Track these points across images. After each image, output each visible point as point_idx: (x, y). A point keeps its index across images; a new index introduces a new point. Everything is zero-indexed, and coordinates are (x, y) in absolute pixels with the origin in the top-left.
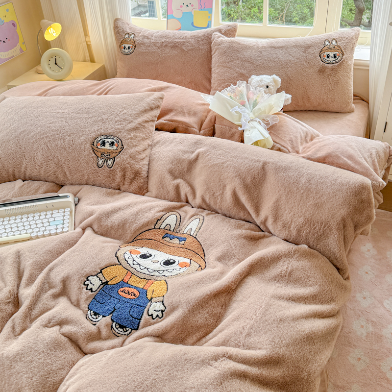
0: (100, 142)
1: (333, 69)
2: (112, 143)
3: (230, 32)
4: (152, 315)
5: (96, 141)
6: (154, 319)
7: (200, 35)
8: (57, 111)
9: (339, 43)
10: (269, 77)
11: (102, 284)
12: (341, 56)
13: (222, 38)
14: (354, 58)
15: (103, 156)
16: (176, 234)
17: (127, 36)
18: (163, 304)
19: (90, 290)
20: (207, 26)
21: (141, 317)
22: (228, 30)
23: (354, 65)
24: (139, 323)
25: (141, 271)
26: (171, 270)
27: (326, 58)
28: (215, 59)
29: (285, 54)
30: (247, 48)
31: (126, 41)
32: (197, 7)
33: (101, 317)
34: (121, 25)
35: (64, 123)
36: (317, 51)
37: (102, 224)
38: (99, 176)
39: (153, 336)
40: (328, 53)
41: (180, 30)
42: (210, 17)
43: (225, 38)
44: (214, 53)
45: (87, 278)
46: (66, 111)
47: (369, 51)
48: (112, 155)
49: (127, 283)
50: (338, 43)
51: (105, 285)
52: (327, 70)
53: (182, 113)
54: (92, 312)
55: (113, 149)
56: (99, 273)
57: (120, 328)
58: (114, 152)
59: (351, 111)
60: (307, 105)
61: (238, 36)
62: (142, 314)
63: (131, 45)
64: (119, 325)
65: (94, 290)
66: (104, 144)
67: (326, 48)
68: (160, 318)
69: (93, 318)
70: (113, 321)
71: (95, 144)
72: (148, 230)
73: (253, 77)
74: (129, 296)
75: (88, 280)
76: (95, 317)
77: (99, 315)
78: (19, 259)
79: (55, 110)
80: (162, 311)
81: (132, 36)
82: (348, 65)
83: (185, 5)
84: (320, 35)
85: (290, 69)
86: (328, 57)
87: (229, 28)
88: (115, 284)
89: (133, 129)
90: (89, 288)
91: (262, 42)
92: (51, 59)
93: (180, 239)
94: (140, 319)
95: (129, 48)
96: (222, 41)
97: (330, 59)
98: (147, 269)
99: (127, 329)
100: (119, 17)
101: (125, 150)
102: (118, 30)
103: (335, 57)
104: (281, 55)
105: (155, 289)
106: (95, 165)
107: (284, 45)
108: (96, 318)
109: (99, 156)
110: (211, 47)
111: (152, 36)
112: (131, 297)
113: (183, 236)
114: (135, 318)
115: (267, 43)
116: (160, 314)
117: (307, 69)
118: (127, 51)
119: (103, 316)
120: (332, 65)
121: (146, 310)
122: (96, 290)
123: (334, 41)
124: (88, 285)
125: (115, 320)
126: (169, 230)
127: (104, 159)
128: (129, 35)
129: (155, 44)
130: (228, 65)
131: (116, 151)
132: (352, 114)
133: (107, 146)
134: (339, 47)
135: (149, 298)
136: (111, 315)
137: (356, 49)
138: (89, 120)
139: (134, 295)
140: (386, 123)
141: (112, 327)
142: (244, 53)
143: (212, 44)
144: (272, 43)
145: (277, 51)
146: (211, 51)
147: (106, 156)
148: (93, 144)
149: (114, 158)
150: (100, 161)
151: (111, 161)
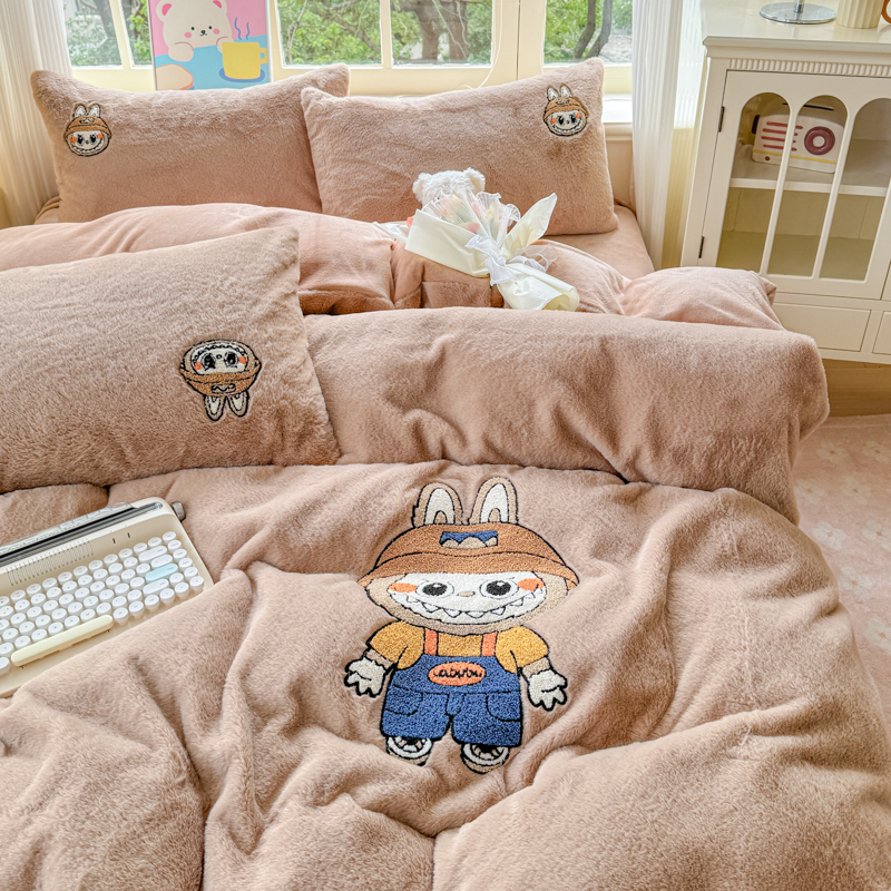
1: (573, 146)
2: (231, 358)
3: (337, 85)
4: (542, 703)
5: (187, 358)
6: (551, 709)
7: (272, 94)
8: (51, 303)
10: (459, 173)
11: (387, 671)
12: (584, 117)
13: (329, 99)
14: (603, 120)
15: (218, 390)
16: (464, 529)
17: (80, 111)
18: (556, 673)
19: (366, 693)
20: (258, 75)
21: (521, 713)
22: (332, 81)
23: (607, 135)
24: (522, 728)
25: (455, 621)
26: (519, 602)
27: (558, 125)
28: (320, 147)
29: (476, 123)
30: (392, 115)
31: (82, 124)
32: (230, 34)
33: (428, 744)
34: (57, 88)
35: (87, 330)
36: (538, 112)
37: (292, 546)
38: (217, 442)
39: (566, 745)
40: (560, 114)
41: (193, 88)
42: (265, 55)
43: (334, 99)
44: (316, 134)
45: (347, 669)
46: (76, 299)
47: (629, 105)
48: (240, 386)
49: (437, 655)
50: (574, 91)
51: (393, 674)
52: (563, 150)
53: (344, 268)
54: (398, 739)
55: (236, 370)
56: (368, 650)
57: (485, 752)
58: (242, 376)
61: (352, 94)
62: (521, 708)
63: (98, 133)
64: (479, 746)
65: (375, 691)
66: (210, 362)
67: (553, 103)
68: (563, 703)
69: (410, 752)
70: (463, 744)
71: (188, 367)
72: (402, 534)
73: (423, 176)
74: (464, 681)
75: (352, 673)
76: (412, 748)
77: (421, 739)
78: (144, 675)
79: (42, 301)
80: (562, 688)
81: (95, 111)
83: (197, 32)
84: (531, 79)
85: (492, 153)
86: (561, 122)
87: (332, 76)
88: (412, 666)
89: (267, 316)
90: (362, 690)
91: (418, 103)
93: (482, 537)
94: (521, 720)
95: (93, 140)
96: (330, 105)
97: (566, 126)
98: (467, 613)
99: (500, 749)
100: (41, 68)
101: (267, 367)
102: (49, 98)
103: (573, 120)
104: (467, 125)
105: (511, 647)
107: (468, 104)
108: (419, 750)
109: (207, 390)
110: (303, 121)
111: (148, 106)
112: (471, 680)
113: (483, 528)
114: (508, 720)
115: (432, 103)
116: (558, 694)
117: (527, 151)
118: (87, 146)
119: (433, 740)
120: (571, 138)
121: (524, 695)
122: (381, 690)
123: (564, 88)
124: (357, 684)
125: (467, 739)
126: (446, 523)
128: (87, 109)
130: (359, 157)
131: (248, 374)
132: (617, 234)
133: (221, 367)
134: (577, 99)
135: (514, 670)
136: (449, 732)
137: (604, 104)
138: (151, 311)
139: (475, 674)
140: (703, 239)
141: (463, 755)
142: (390, 127)
143: (306, 114)
144: (443, 102)
145: (459, 118)
146: (305, 130)
147: (224, 390)
148: (182, 366)
149: (246, 390)
150: (212, 405)
151: (240, 400)
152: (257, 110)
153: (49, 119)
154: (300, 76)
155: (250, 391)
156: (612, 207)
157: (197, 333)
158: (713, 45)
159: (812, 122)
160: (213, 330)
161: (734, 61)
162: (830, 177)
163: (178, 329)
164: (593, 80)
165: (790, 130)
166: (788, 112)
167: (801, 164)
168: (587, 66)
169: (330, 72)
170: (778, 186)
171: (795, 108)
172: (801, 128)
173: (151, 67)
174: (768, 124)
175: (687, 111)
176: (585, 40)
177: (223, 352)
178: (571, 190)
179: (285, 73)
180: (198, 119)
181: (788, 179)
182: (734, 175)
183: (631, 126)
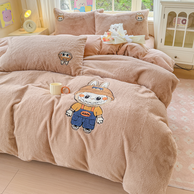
0: (62, 54)
1: (141, 23)
4: (98, 123)
9: (142, 14)
11: (73, 112)
12: (143, 18)
17: (60, 14)
18: (102, 118)
19: (69, 116)
24: (94, 127)
25: (88, 104)
27: (138, 19)
31: (60, 16)
34: (57, 10)
40: (139, 17)
44: (96, 19)
49: (83, 109)
52: (139, 23)
55: (68, 57)
57: (87, 130)
59: (148, 39)
62: (95, 123)
70: (84, 128)
75: (67, 112)
77: (77, 126)
81: (62, 14)
82: (146, 21)
86: (139, 18)
92: (28, 24)
94: (94, 125)
95: (61, 19)
97: (140, 19)
98: (90, 103)
99: (90, 130)
102: (56, 12)
103: (141, 18)
105: (96, 111)
111: (70, 14)
114: (92, 125)
118: (60, 20)
119: (79, 127)
122: (71, 115)
123: (140, 13)
128: (61, 14)
133: (65, 56)
134: (142, 15)
135: (96, 116)
139: (89, 115)
141: (84, 130)
143: (95, 16)
146: (94, 18)
150: (62, 62)
151: (67, 62)
153: (55, 15)
156: (148, 35)
172: (181, 19)
177: (66, 54)
180: (78, 16)
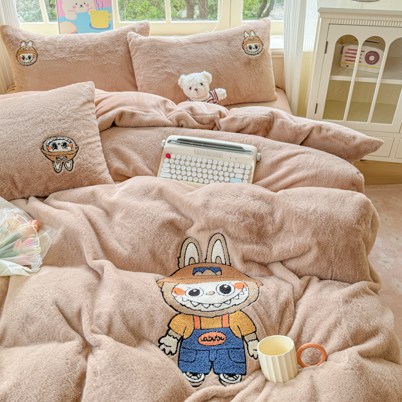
0: (51, 145)
2: (65, 145)
3: (144, 31)
4: (253, 355)
7: (113, 35)
11: (179, 341)
12: (261, 46)
13: (141, 38)
14: (270, 47)
15: (59, 159)
17: (23, 44)
19: (169, 354)
20: (108, 26)
21: (245, 360)
22: (142, 29)
23: (272, 55)
25: (208, 310)
26: (237, 297)
27: (249, 50)
29: (210, 49)
30: (169, 45)
31: (24, 50)
32: (94, 7)
33: (203, 376)
36: (239, 43)
40: (250, 44)
41: (77, 33)
42: (111, 17)
43: (143, 38)
45: (159, 342)
47: (282, 40)
48: (69, 157)
49: (201, 329)
50: (257, 34)
55: (67, 150)
56: (168, 330)
57: (230, 377)
58: (70, 153)
59: (275, 100)
60: (237, 98)
61: (152, 35)
63: (32, 54)
65: (173, 352)
67: (247, 39)
69: (194, 379)
71: (45, 148)
75: (161, 344)
76: (196, 378)
82: (268, 55)
83: (79, 5)
84: (236, 28)
85: (218, 63)
87: (142, 26)
88: (190, 336)
90: (167, 352)
91: (183, 39)
94: (245, 362)
95: (30, 58)
96: (141, 40)
97: (253, 50)
98: (213, 305)
99: (237, 376)
101: (81, 149)
104: (206, 50)
106: (52, 170)
107: (206, 40)
109: (54, 159)
110: (128, 48)
114: (240, 363)
115: (189, 39)
118: (27, 61)
119: (205, 375)
120: (255, 56)
122: (176, 351)
123: (252, 32)
124: (164, 350)
127: (61, 163)
128: (26, 43)
129: (62, 49)
132: (277, 102)
134: (258, 37)
135: (241, 337)
137: (271, 40)
138: (27, 123)
140: (317, 104)
141: (220, 379)
142: (169, 51)
143: (130, 44)
144: (195, 39)
145: (202, 46)
146: (129, 52)
147: (62, 159)
148: (42, 148)
149: (72, 159)
150: (57, 165)
151: (70, 163)
152: (106, 43)
154: (127, 26)
155: (74, 159)
156: (274, 89)
157: (49, 133)
158: (323, 12)
159: (368, 49)
160: (56, 132)
161: (332, 20)
162: (377, 75)
163: (40, 131)
164: (266, 28)
165: (359, 53)
166: (357, 44)
167: (363, 69)
168: (263, 22)
169: (141, 24)
170: (353, 79)
171: (361, 42)
172: (363, 51)
173: (57, 23)
174: (349, 50)
175: (310, 43)
176: (262, 8)
177: (61, 142)
178: (255, 81)
179: (120, 25)
181: (357, 76)
182: (332, 74)
183: (283, 50)
